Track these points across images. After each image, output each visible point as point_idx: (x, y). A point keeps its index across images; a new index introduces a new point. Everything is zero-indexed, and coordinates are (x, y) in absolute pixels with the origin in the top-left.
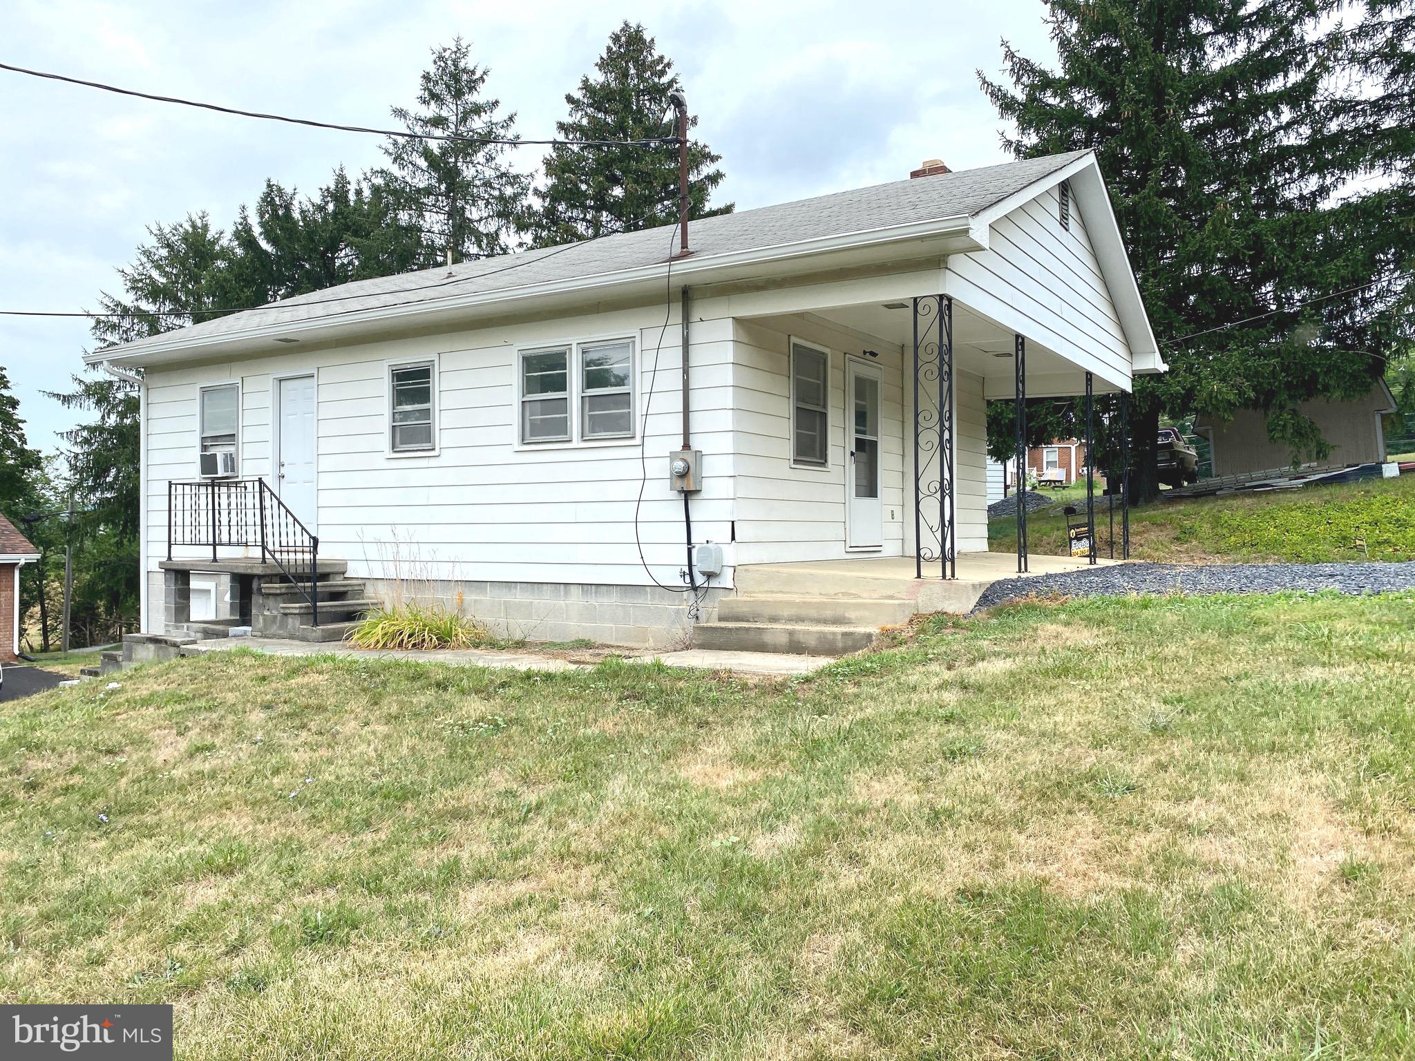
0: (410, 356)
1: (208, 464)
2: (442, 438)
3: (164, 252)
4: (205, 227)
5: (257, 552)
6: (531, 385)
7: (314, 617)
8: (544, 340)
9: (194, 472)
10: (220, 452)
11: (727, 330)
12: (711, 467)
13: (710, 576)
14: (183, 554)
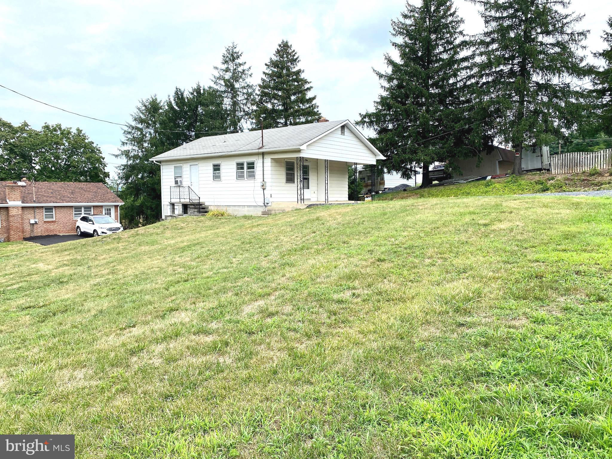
0: (216, 162)
1: (176, 182)
2: (222, 178)
3: (144, 108)
4: (156, 99)
5: (188, 200)
6: (238, 169)
7: (200, 212)
8: (240, 160)
9: (173, 184)
10: (179, 179)
11: (269, 160)
12: (267, 184)
13: (267, 204)
14: (173, 201)
